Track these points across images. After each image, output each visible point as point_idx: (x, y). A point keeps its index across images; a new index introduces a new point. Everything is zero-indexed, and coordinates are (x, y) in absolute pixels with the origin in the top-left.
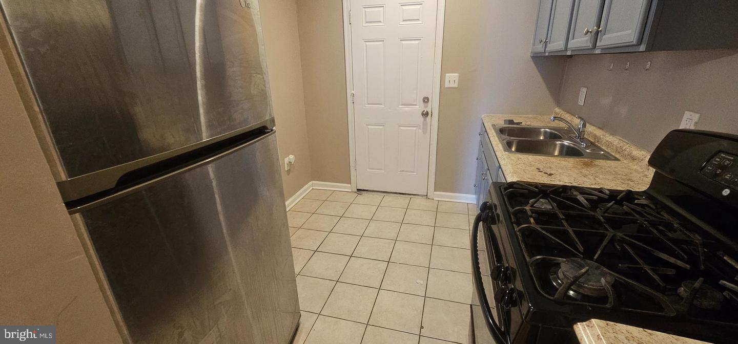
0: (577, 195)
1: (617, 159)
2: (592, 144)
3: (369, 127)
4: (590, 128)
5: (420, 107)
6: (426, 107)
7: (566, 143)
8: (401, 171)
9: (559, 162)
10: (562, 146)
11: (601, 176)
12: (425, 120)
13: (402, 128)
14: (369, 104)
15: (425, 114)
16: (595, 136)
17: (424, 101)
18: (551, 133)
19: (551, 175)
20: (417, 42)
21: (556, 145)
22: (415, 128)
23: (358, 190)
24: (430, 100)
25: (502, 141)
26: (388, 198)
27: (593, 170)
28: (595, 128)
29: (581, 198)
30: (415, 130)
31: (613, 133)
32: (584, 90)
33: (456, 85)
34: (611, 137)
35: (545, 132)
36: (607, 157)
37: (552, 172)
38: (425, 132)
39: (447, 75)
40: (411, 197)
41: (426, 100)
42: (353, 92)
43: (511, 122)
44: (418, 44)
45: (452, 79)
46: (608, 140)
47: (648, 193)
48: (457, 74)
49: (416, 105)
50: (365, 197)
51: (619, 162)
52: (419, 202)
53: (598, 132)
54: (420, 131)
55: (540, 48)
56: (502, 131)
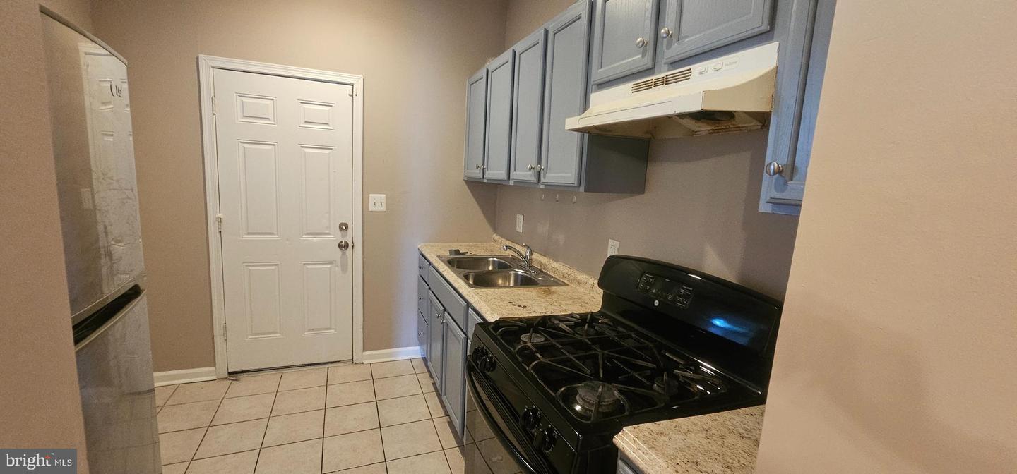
0: (559, 324)
1: (566, 285)
2: (540, 272)
3: (250, 268)
4: (535, 256)
5: (335, 237)
6: (343, 236)
7: (520, 272)
8: (309, 331)
9: (523, 293)
10: (516, 275)
11: (563, 303)
12: (344, 254)
13: (309, 267)
14: (249, 234)
15: (343, 246)
16: (541, 264)
17: (341, 228)
18: (499, 263)
19: (524, 307)
20: (327, 151)
21: (510, 275)
22: (329, 266)
23: (230, 373)
24: (350, 227)
25: (459, 275)
26: (290, 377)
27: (555, 297)
28: (538, 255)
29: (562, 325)
30: (330, 268)
31: (556, 260)
32: (520, 218)
33: (383, 208)
34: (555, 263)
35: (494, 261)
36: (557, 283)
37: (525, 304)
38: (344, 269)
39: (371, 195)
40: (327, 366)
41: (344, 227)
42: (221, 215)
43: (457, 252)
44: (329, 154)
45: (378, 201)
46: (554, 267)
47: (602, 312)
48: (384, 195)
49: (328, 234)
50: (245, 383)
51: (569, 287)
52: (340, 371)
53: (544, 260)
54: (339, 269)
55: (476, 174)
56: (450, 263)
